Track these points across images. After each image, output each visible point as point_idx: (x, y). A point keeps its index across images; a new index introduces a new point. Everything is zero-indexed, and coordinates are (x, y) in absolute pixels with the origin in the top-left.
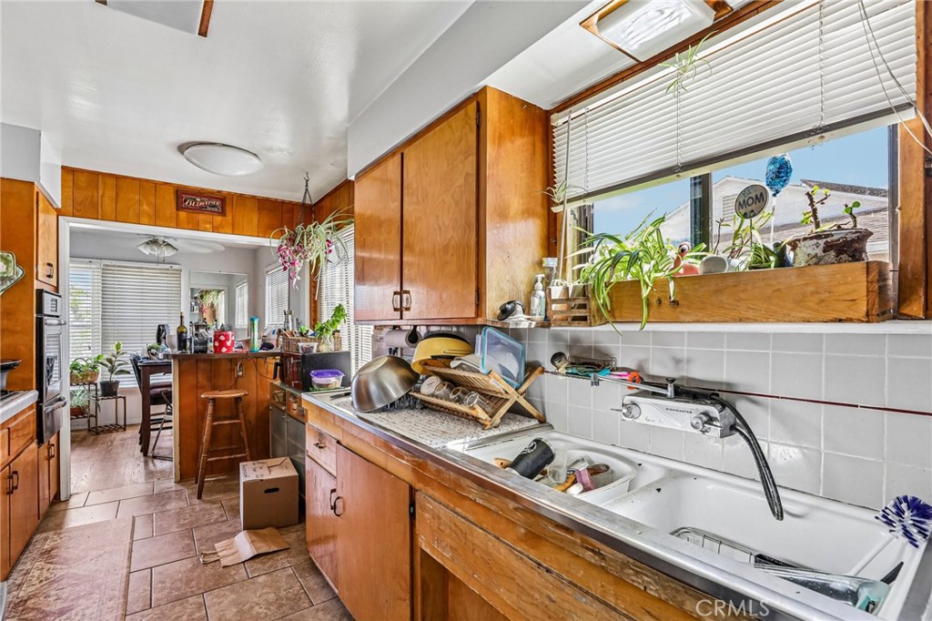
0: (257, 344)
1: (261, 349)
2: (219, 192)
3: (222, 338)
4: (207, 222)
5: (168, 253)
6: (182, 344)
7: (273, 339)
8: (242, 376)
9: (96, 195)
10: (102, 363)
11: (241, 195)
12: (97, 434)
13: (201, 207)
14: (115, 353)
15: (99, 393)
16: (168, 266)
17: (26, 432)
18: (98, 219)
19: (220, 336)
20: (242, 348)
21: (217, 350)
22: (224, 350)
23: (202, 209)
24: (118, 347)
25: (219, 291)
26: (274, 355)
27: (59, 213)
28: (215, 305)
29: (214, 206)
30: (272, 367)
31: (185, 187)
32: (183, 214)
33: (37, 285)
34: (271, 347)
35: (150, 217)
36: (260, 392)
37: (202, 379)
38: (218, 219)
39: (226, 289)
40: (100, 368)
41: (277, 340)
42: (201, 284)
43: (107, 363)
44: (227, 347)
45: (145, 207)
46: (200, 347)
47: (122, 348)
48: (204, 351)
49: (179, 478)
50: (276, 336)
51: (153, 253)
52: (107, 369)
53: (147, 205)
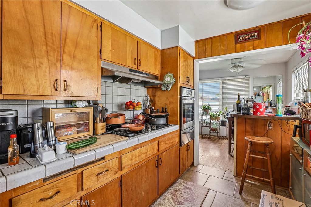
0: (281, 111)
1: (285, 114)
2: (256, 27)
3: (258, 107)
4: (250, 46)
5: (241, 70)
6: (239, 109)
7: (295, 108)
8: (271, 130)
9: (205, 48)
10: (221, 114)
11: (270, 24)
12: (219, 139)
13: (247, 39)
14: (225, 110)
15: (220, 124)
16: (244, 77)
17: (171, 142)
18: (206, 57)
19: (256, 105)
20: (271, 113)
21: (255, 113)
22: (259, 114)
23: (247, 40)
24: (226, 108)
25: (270, 86)
26: (295, 119)
27: (194, 58)
28: (269, 92)
29: (254, 36)
30: (292, 127)
31: (239, 32)
32: (238, 45)
33: (179, 85)
34: (293, 113)
35: (224, 51)
36: (284, 141)
37: (248, 128)
38: (257, 42)
39: (273, 85)
40: (221, 116)
41: (299, 109)
42: (262, 84)
43: (223, 114)
44: (260, 112)
45: (222, 47)
46: (246, 111)
47: (227, 109)
48: (248, 114)
49: (235, 174)
50: (297, 106)
51: (235, 71)
52: (223, 116)
53: (223, 46)
